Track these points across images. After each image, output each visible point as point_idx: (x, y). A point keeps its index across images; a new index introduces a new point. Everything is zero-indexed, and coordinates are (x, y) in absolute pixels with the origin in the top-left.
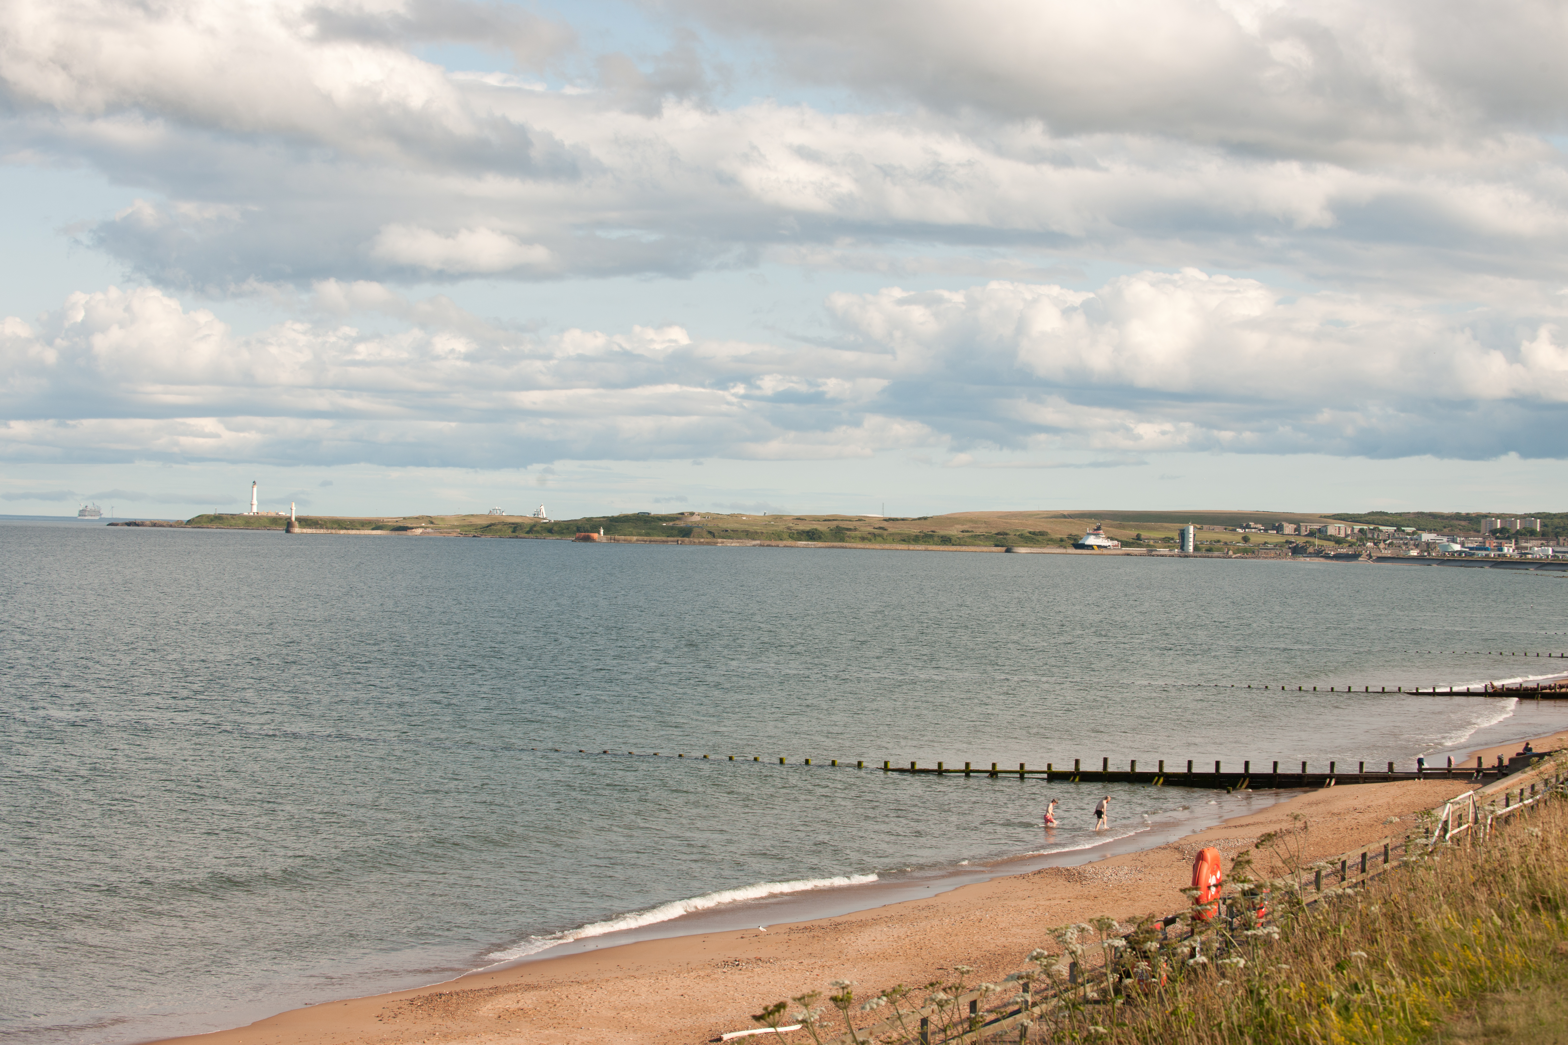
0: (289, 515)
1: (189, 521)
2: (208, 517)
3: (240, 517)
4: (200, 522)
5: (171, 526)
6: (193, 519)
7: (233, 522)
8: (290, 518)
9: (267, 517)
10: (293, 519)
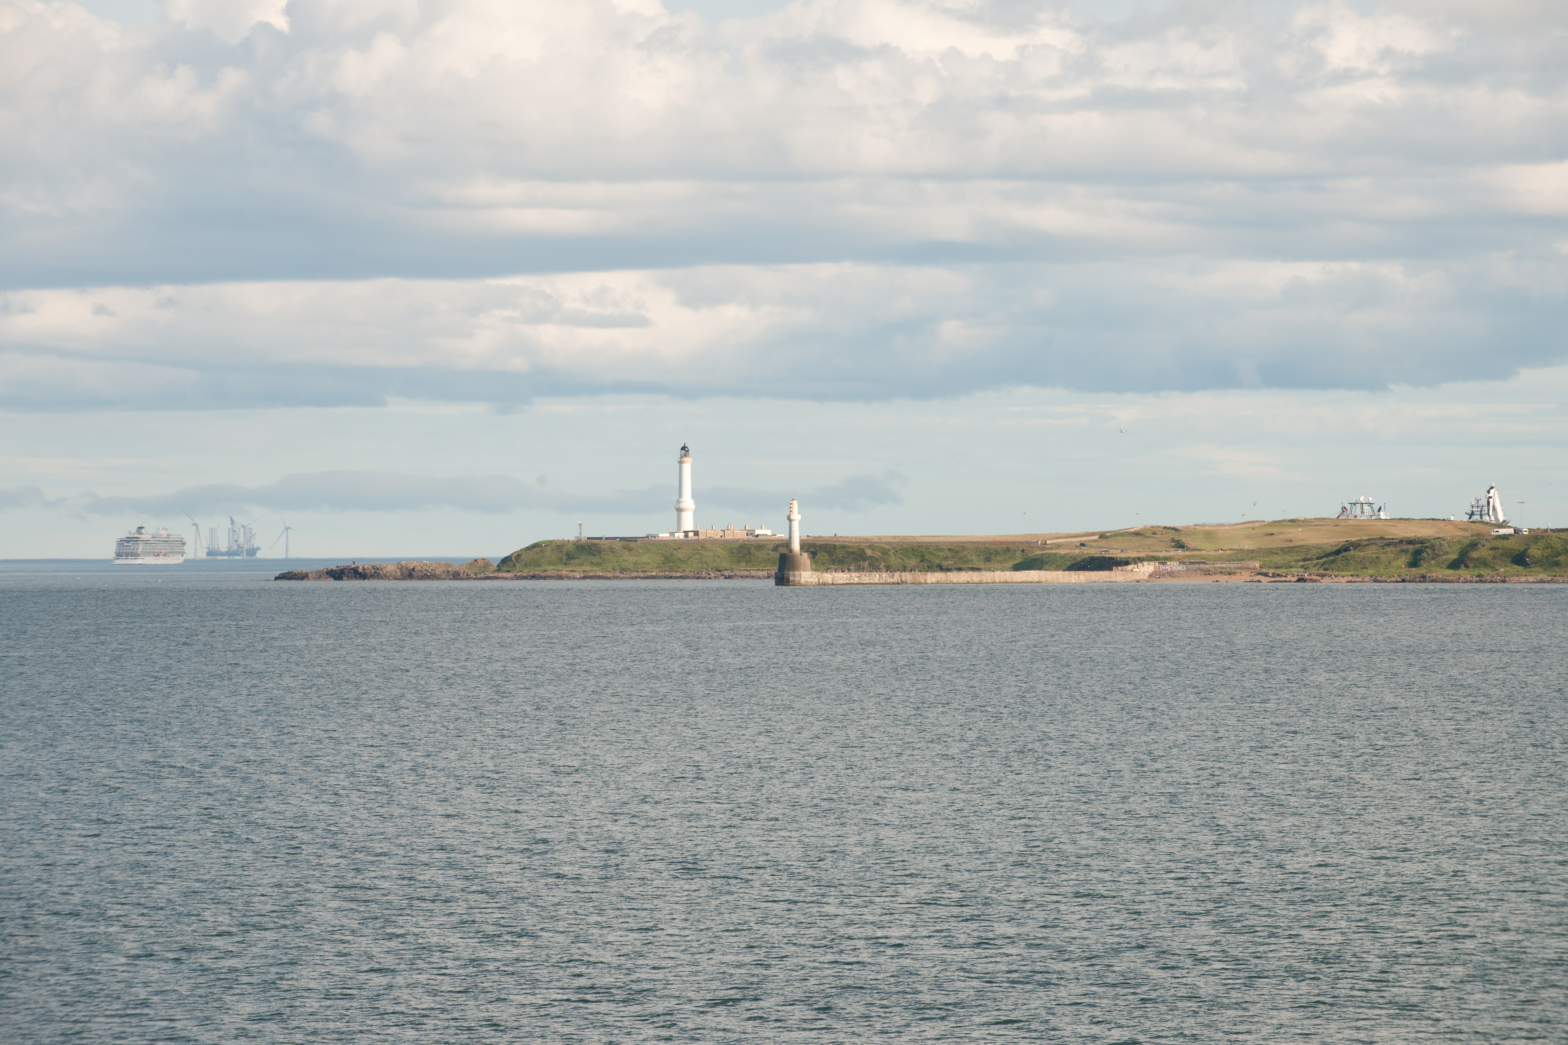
0: (782, 535)
1: (505, 561)
2: (558, 547)
3: (649, 543)
4: (537, 564)
5: (456, 576)
6: (518, 555)
7: (629, 559)
8: (787, 544)
9: (724, 544)
10: (796, 546)
